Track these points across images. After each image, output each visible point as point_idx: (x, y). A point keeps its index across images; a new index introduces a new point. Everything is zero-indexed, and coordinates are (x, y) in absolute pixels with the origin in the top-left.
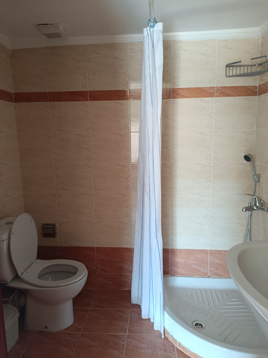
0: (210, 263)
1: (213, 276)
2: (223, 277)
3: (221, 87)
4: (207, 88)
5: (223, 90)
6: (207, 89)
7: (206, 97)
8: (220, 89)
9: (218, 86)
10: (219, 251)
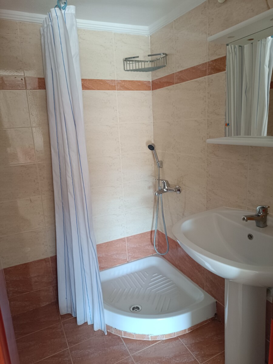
0: (127, 249)
1: (131, 260)
2: (140, 258)
3: (121, 81)
4: (109, 80)
5: (123, 84)
6: (109, 82)
7: (109, 90)
8: (120, 83)
9: (118, 80)
10: (134, 236)
